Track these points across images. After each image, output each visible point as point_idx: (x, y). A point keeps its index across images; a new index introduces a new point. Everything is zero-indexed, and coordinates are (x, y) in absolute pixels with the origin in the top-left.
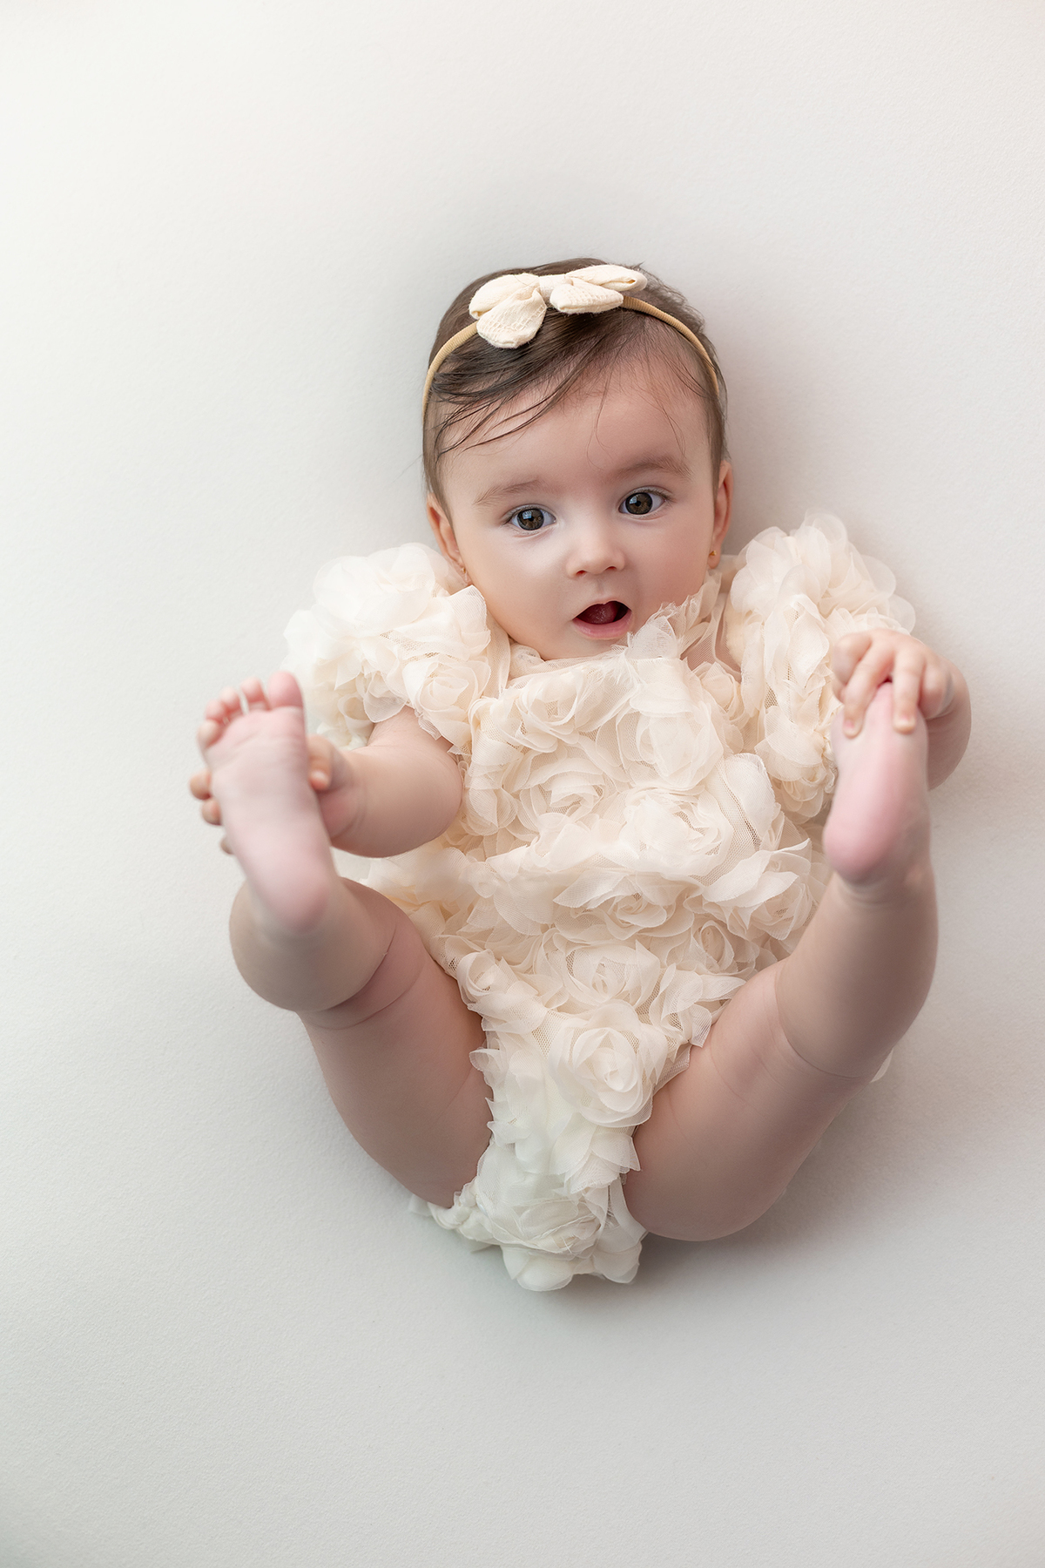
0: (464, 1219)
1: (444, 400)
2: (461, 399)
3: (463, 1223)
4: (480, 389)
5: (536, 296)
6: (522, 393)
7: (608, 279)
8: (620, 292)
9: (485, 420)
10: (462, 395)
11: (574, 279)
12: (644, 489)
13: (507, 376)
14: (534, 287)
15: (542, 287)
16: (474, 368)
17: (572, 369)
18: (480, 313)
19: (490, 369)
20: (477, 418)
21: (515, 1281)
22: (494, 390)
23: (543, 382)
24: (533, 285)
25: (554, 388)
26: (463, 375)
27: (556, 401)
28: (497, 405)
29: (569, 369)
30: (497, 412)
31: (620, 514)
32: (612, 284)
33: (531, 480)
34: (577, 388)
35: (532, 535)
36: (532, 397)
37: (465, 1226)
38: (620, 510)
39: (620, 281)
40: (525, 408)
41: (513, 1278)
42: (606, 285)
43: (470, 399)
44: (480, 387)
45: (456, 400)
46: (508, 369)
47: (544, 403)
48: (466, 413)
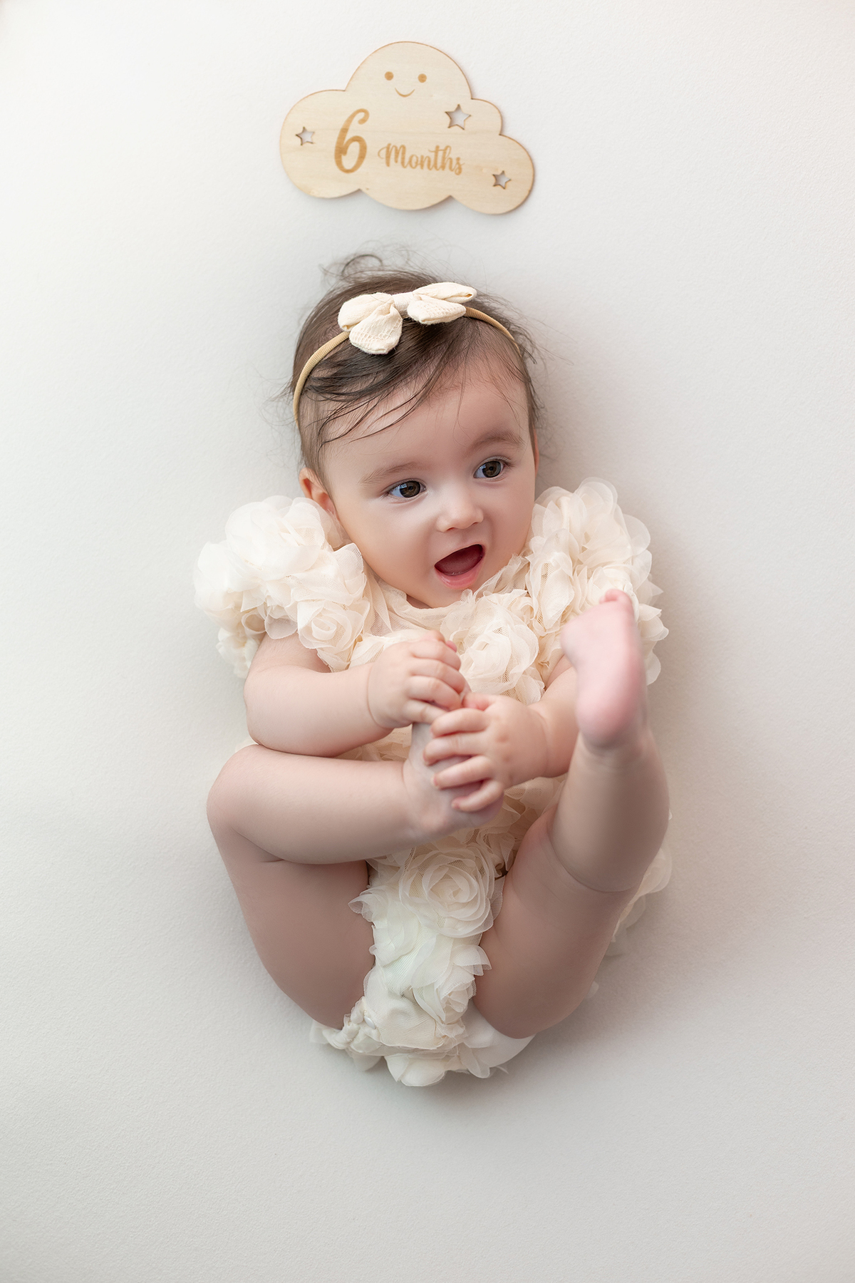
0: (354, 1035)
1: (328, 399)
2: (343, 398)
3: (353, 1039)
4: (358, 389)
5: (394, 311)
6: (395, 391)
7: (450, 295)
8: (462, 304)
9: (366, 415)
10: (343, 394)
11: (422, 296)
12: (492, 458)
13: (381, 377)
14: (391, 304)
15: (396, 303)
16: (350, 372)
17: (432, 370)
18: (348, 327)
19: (364, 373)
20: (359, 414)
21: (400, 1082)
22: (369, 390)
23: (411, 382)
24: (389, 302)
25: (420, 387)
26: (342, 378)
27: (425, 397)
28: (375, 401)
29: (430, 370)
30: (376, 408)
31: (475, 479)
32: (453, 299)
33: (408, 462)
34: (439, 386)
35: (409, 501)
36: (404, 394)
37: (356, 1042)
38: (475, 476)
39: (460, 296)
40: (399, 404)
41: (396, 1080)
42: (449, 299)
43: (351, 397)
44: (359, 386)
45: (337, 399)
46: (380, 371)
47: (415, 399)
48: (347, 410)
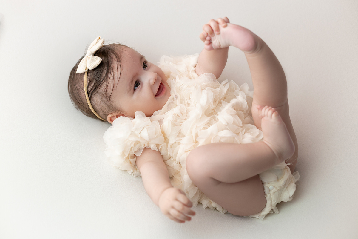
2: (103, 81)
12: (142, 64)
47: (118, 62)
48: (108, 82)
